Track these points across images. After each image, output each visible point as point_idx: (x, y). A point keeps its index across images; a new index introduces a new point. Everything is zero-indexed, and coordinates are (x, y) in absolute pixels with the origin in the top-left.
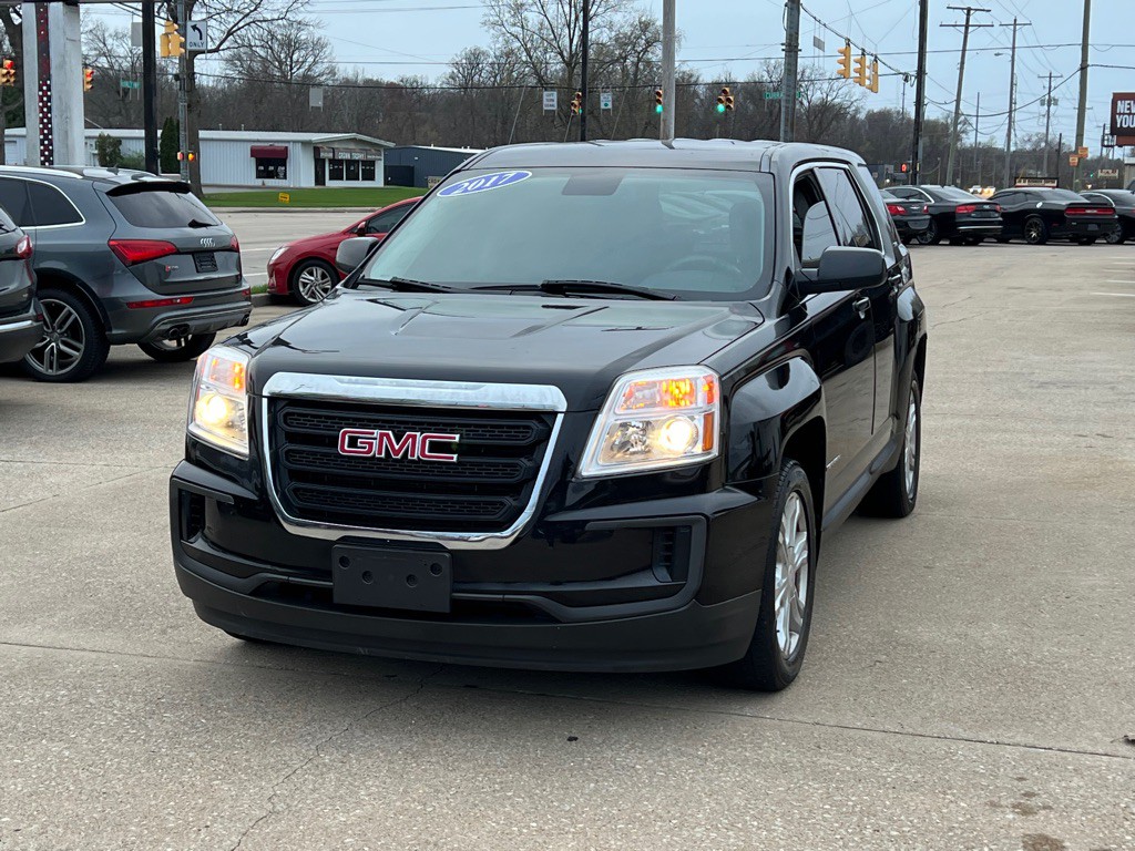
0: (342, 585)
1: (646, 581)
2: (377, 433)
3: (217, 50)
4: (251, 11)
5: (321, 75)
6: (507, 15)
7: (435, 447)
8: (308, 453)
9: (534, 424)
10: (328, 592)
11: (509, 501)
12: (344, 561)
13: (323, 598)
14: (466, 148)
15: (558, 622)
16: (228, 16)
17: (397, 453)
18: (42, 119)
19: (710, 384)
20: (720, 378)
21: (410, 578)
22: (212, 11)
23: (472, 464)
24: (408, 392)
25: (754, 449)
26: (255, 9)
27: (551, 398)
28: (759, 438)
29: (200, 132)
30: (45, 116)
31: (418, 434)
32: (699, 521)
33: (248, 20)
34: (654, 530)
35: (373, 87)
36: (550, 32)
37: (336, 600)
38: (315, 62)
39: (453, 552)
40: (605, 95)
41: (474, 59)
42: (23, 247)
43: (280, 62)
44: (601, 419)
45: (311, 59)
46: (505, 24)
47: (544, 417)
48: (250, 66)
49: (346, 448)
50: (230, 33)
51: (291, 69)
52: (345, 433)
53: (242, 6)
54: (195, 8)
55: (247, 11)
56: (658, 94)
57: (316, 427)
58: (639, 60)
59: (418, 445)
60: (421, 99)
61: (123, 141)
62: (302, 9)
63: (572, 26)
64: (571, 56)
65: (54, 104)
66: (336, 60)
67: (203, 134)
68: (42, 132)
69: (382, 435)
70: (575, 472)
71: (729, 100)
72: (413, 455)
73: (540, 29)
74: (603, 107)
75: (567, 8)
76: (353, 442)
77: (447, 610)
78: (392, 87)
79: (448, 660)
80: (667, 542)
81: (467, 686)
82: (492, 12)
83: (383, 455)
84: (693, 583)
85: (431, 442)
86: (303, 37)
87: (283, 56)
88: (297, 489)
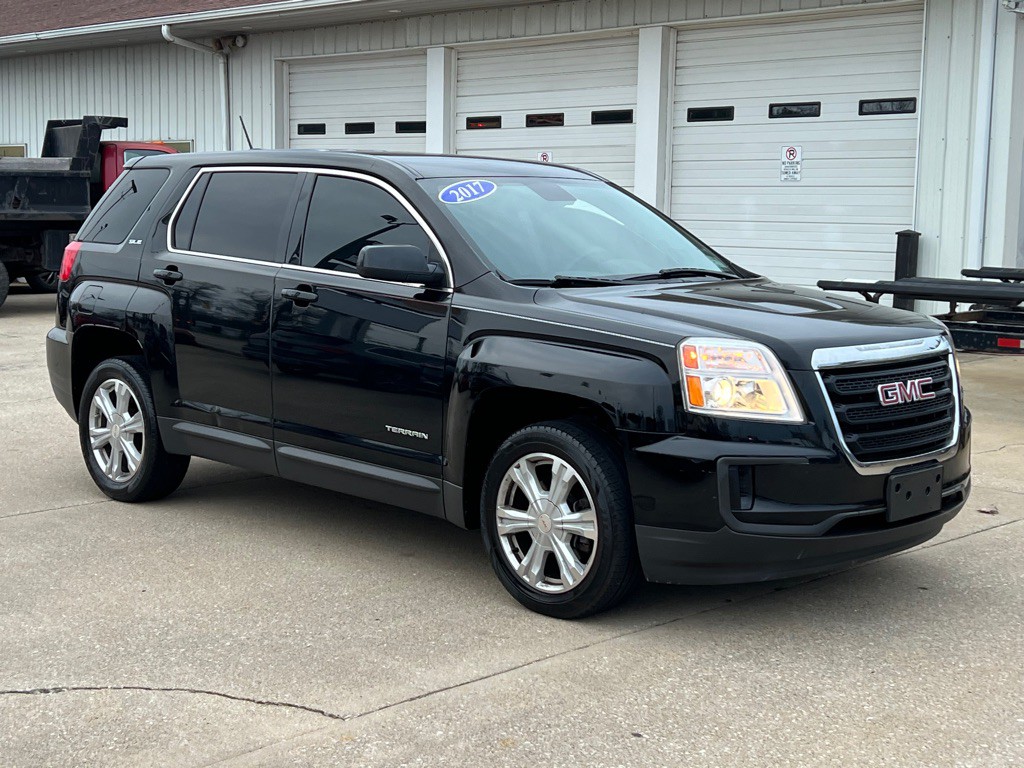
2: (896, 384)
7: (925, 388)
12: (898, 487)
17: (909, 397)
31: (914, 381)
37: (892, 518)
39: (943, 464)
49: (886, 400)
52: (883, 387)
59: (917, 389)
69: (899, 386)
72: (917, 398)
76: (887, 394)
77: (940, 507)
83: (903, 401)
85: (921, 386)
88: (860, 439)
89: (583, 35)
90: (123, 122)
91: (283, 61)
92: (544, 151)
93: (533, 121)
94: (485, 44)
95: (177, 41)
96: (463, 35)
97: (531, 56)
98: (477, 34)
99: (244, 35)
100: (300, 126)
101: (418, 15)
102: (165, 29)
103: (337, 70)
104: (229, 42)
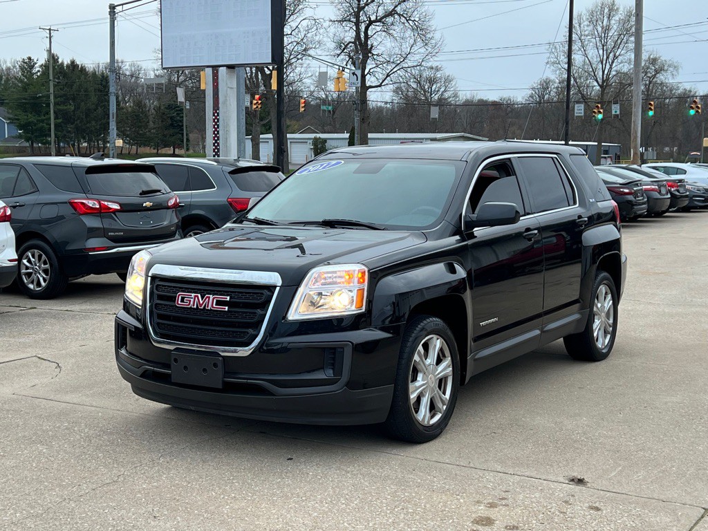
0: (175, 372)
1: (320, 375)
2: (193, 295)
3: (380, 86)
4: (401, 62)
5: (449, 97)
6: (562, 57)
7: (219, 303)
8: (164, 305)
9: (266, 292)
10: (169, 376)
11: (251, 331)
12: (176, 360)
13: (167, 379)
14: (536, 140)
15: (274, 395)
16: (387, 65)
18: (214, 132)
19: (363, 273)
20: (369, 271)
21: (204, 370)
22: (378, 63)
23: (235, 312)
24: (209, 274)
25: (394, 312)
26: (403, 61)
27: (275, 279)
28: (398, 305)
29: (369, 134)
30: (216, 130)
31: (211, 296)
32: (347, 345)
33: (398, 68)
34: (323, 349)
35: (483, 104)
36: (590, 67)
37: (172, 380)
38: (445, 91)
39: (224, 357)
40: (616, 105)
41: (545, 85)
42: (171, 202)
43: (425, 91)
44: (301, 290)
45: (442, 89)
46: (561, 62)
47: (271, 288)
48: (406, 94)
49: (179, 303)
50: (388, 76)
51: (431, 95)
52: (180, 294)
53: (396, 59)
54: (369, 61)
55: (399, 62)
56: (650, 104)
57: (169, 292)
58: (650, 82)
59: (211, 302)
60: (513, 110)
61: (328, 141)
62: (431, 59)
63: (604, 62)
64: (603, 81)
65: (221, 123)
66: (458, 89)
67: (370, 135)
68: (214, 139)
69: (195, 296)
70: (285, 317)
71: (698, 107)
72: (208, 307)
73: (584, 65)
74: (613, 113)
75: (601, 52)
76: (182, 300)
77: (220, 387)
78: (495, 104)
80: (331, 355)
82: (553, 56)
83: (195, 307)
84: (345, 378)
85: (217, 301)
86: (439, 76)
87: (426, 87)
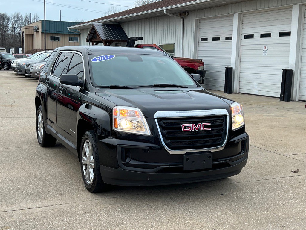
8: (172, 132)
10: (182, 168)
11: (222, 138)
12: (187, 159)
13: (180, 170)
15: (231, 166)
17: (197, 129)
21: (204, 160)
27: (225, 112)
31: (201, 124)
37: (185, 169)
39: (212, 153)
47: (223, 117)
52: (183, 126)
59: (201, 127)
72: (201, 129)
76: (185, 128)
77: (211, 167)
79: (200, 181)
81: (173, 190)
83: (194, 130)
85: (204, 126)
88: (171, 142)
89: (277, 8)
90: (141, 39)
91: (198, 19)
92: (265, 45)
93: (263, 36)
94: (250, 12)
95: (168, 14)
96: (243, 9)
97: (263, 15)
98: (247, 9)
99: (188, 12)
100: (201, 39)
101: (232, 4)
102: (165, 11)
103: (211, 22)
104: (184, 14)
